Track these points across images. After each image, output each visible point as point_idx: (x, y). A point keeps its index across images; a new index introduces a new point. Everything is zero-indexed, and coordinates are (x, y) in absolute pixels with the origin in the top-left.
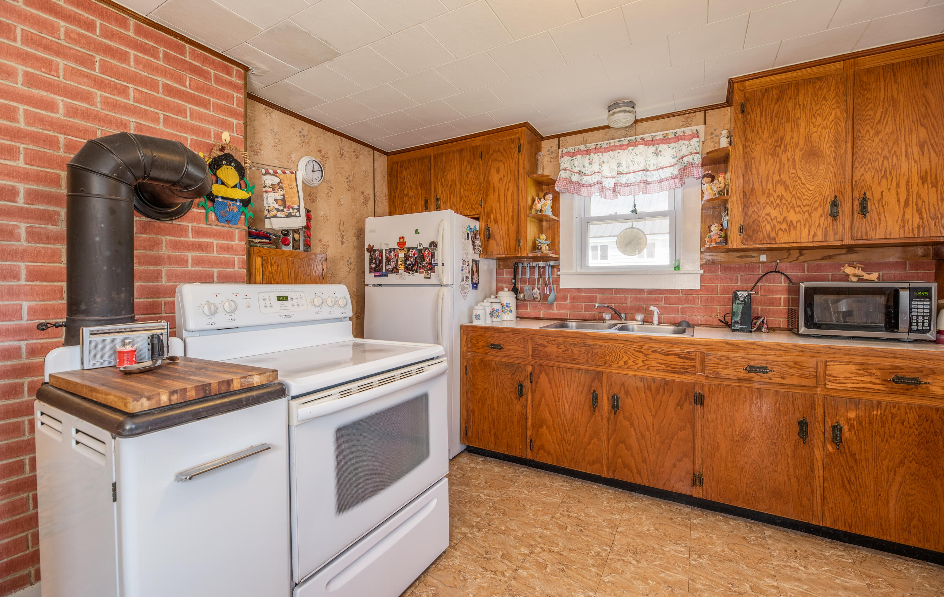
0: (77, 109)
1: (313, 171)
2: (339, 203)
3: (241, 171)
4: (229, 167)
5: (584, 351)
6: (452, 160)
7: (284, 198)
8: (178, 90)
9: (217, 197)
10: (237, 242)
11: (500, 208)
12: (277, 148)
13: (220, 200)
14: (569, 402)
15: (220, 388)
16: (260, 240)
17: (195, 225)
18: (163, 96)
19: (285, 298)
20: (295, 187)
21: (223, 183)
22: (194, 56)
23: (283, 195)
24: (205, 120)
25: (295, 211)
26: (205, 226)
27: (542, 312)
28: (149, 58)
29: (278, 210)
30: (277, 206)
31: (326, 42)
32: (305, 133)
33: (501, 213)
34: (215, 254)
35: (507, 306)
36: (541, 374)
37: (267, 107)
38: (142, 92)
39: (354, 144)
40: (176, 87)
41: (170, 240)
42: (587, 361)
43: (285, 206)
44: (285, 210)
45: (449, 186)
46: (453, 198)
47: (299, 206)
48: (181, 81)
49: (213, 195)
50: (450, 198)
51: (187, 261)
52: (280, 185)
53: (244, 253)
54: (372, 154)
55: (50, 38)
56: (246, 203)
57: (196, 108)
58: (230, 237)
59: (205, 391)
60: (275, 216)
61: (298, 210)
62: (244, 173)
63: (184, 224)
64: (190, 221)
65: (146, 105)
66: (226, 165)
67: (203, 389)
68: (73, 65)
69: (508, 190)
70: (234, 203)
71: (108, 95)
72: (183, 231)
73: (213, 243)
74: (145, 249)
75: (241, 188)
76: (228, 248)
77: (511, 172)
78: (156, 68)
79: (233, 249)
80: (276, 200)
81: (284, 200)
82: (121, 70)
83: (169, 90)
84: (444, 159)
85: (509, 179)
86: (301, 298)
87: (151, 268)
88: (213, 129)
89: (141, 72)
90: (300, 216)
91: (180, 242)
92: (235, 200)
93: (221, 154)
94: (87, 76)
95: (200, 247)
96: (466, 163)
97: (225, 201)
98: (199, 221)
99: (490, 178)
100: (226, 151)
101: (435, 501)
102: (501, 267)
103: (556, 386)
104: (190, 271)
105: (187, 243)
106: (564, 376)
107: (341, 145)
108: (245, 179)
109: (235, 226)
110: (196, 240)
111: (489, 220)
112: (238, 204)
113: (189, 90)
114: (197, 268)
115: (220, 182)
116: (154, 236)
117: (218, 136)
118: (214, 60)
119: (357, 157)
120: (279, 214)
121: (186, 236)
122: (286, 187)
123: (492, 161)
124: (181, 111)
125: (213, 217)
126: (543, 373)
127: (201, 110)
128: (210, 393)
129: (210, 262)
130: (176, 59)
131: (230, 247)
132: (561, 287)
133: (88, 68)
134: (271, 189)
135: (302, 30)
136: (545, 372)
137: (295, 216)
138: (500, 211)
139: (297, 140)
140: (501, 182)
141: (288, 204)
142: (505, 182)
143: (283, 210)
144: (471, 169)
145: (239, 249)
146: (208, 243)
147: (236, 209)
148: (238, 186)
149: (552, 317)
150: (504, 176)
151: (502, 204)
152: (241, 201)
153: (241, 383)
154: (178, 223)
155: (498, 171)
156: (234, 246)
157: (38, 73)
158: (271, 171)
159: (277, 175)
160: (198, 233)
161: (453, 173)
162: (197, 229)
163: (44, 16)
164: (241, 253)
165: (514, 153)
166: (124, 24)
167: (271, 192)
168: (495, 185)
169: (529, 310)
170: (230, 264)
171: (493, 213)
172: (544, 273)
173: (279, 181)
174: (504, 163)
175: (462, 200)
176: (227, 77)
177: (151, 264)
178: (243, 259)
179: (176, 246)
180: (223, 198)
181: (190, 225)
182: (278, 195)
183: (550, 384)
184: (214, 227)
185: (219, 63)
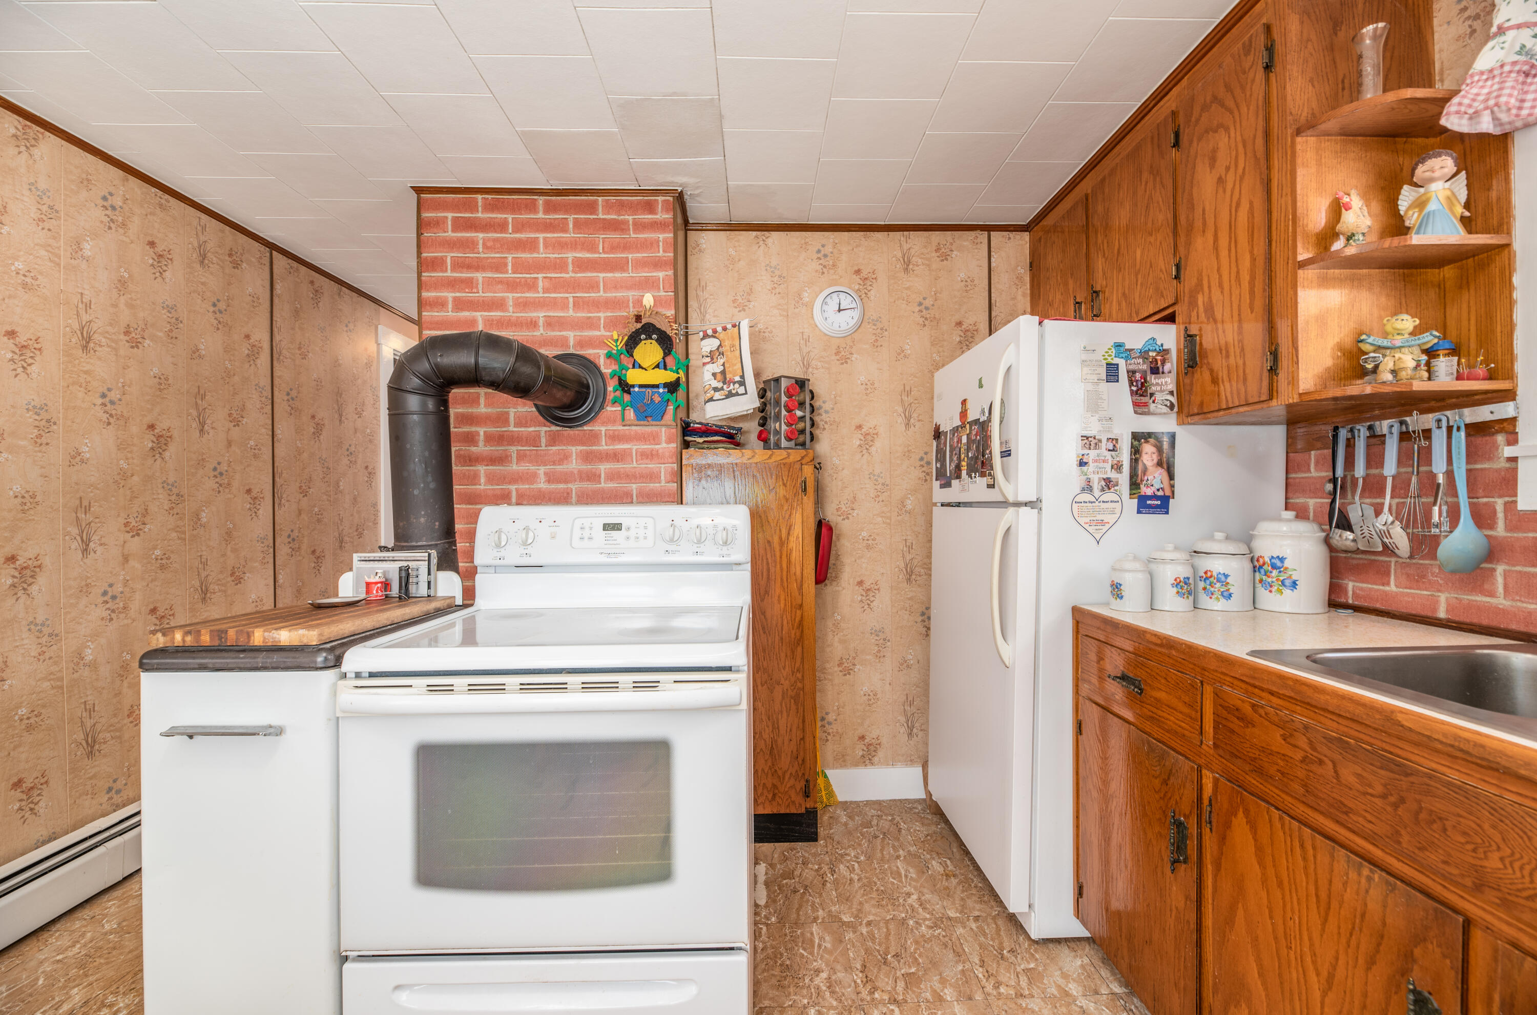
0: (493, 320)
1: (840, 310)
2: (901, 354)
3: (665, 342)
4: (650, 341)
5: (1379, 789)
6: (1119, 185)
7: (724, 370)
8: (589, 260)
9: (633, 386)
10: (664, 445)
11: (1218, 270)
12: (777, 291)
13: (637, 389)
14: (1325, 974)
15: (237, 639)
16: (706, 439)
17: (610, 428)
18: (573, 275)
19: (617, 527)
20: (738, 348)
21: (640, 367)
22: (608, 207)
23: (723, 365)
24: (622, 287)
25: (737, 386)
26: (621, 428)
27: (1443, 598)
28: (559, 235)
29: (716, 389)
30: (715, 384)
31: (674, 94)
32: (828, 249)
33: (1221, 286)
34: (635, 465)
35: (1274, 567)
36: (1235, 814)
37: (758, 233)
38: (551, 278)
39: (936, 236)
40: (587, 258)
41: (581, 451)
42: (1395, 836)
43: (724, 383)
44: (725, 387)
45: (1116, 251)
46: (1124, 279)
47: (742, 377)
48: (592, 248)
49: (627, 384)
50: (1118, 278)
51: (600, 476)
52: (721, 349)
53: (674, 459)
54: (986, 241)
55: (471, 255)
56: (672, 387)
57: (610, 275)
58: (655, 438)
59: (220, 638)
60: (711, 400)
61: (742, 383)
62: (672, 344)
63: (596, 428)
64: (604, 423)
65: (555, 292)
66: (646, 339)
67: (219, 636)
68: (490, 275)
69: (1238, 205)
70: (655, 390)
71: (519, 295)
72: (594, 438)
73: (631, 449)
74: (554, 464)
75: (665, 368)
76: (652, 455)
77: (1244, 147)
78: (566, 244)
79: (658, 455)
80: (714, 375)
81: (723, 373)
82: (531, 262)
83: (581, 265)
84: (1107, 190)
85: (1240, 171)
86: (646, 528)
87: (562, 486)
88: (631, 294)
89: (551, 256)
90: (746, 393)
91: (592, 452)
92: (657, 386)
93: (639, 326)
94: (500, 281)
95: (616, 457)
96: (1145, 175)
97: (644, 390)
98: (614, 422)
99: (1195, 191)
100: (644, 321)
101: (691, 991)
102: (1299, 446)
103: (1280, 884)
104: (603, 490)
105: (600, 452)
106: (1305, 859)
107: (906, 247)
108: (673, 353)
109: (658, 423)
110: (611, 447)
111: (1194, 314)
112: (661, 390)
113: (603, 256)
114: (611, 485)
115: (637, 365)
116: (564, 448)
117: (639, 302)
118: (631, 202)
119: (945, 257)
120: (717, 395)
121: (599, 444)
122: (727, 351)
123: (1199, 140)
124: (592, 286)
125: (631, 414)
126: (1241, 814)
127: (618, 275)
128: (226, 641)
129: (628, 476)
130: (587, 223)
131: (654, 453)
132: (1521, 506)
133: (502, 273)
134: (708, 360)
135: (637, 100)
136: (1247, 812)
137: (737, 394)
138: (1220, 276)
139: (815, 265)
140: (1221, 190)
141: (728, 376)
142: (1229, 186)
143: (722, 389)
144: (1155, 187)
145: (667, 454)
146: (625, 450)
147: (657, 399)
148: (662, 365)
149: (1485, 622)
150: (1228, 169)
151: (1224, 253)
152: (666, 385)
153: (264, 638)
154: (590, 428)
155: (1213, 160)
156: (660, 451)
157: (464, 295)
158: (710, 332)
159: (717, 335)
160: (614, 438)
161: (1122, 216)
162: (611, 433)
163: (468, 235)
164: (670, 460)
165: (1253, 81)
166: (532, 208)
167: (708, 363)
168: (1207, 209)
169: (1392, 587)
170: (652, 477)
171: (1202, 289)
172: (1426, 455)
173: (718, 343)
174: (1227, 129)
175: (1140, 276)
176: (650, 216)
177: (560, 482)
178: (673, 468)
179: (587, 457)
180: (641, 386)
181: (603, 429)
182: (717, 368)
183: (1261, 863)
184: (634, 428)
185: (639, 202)
